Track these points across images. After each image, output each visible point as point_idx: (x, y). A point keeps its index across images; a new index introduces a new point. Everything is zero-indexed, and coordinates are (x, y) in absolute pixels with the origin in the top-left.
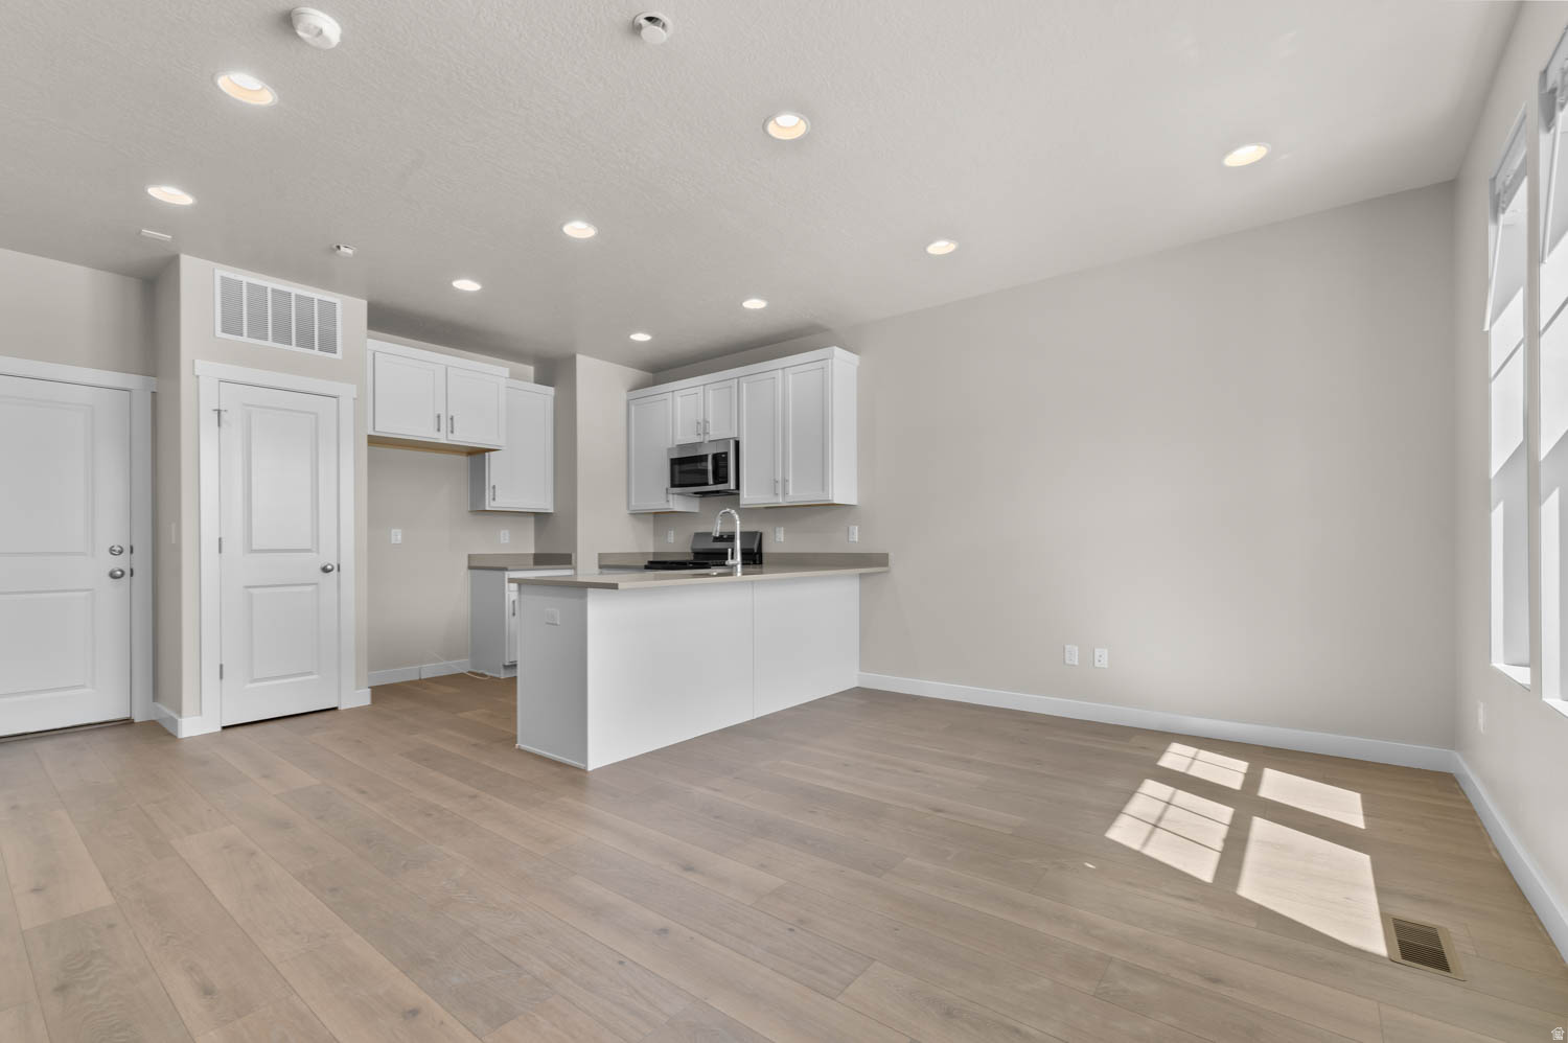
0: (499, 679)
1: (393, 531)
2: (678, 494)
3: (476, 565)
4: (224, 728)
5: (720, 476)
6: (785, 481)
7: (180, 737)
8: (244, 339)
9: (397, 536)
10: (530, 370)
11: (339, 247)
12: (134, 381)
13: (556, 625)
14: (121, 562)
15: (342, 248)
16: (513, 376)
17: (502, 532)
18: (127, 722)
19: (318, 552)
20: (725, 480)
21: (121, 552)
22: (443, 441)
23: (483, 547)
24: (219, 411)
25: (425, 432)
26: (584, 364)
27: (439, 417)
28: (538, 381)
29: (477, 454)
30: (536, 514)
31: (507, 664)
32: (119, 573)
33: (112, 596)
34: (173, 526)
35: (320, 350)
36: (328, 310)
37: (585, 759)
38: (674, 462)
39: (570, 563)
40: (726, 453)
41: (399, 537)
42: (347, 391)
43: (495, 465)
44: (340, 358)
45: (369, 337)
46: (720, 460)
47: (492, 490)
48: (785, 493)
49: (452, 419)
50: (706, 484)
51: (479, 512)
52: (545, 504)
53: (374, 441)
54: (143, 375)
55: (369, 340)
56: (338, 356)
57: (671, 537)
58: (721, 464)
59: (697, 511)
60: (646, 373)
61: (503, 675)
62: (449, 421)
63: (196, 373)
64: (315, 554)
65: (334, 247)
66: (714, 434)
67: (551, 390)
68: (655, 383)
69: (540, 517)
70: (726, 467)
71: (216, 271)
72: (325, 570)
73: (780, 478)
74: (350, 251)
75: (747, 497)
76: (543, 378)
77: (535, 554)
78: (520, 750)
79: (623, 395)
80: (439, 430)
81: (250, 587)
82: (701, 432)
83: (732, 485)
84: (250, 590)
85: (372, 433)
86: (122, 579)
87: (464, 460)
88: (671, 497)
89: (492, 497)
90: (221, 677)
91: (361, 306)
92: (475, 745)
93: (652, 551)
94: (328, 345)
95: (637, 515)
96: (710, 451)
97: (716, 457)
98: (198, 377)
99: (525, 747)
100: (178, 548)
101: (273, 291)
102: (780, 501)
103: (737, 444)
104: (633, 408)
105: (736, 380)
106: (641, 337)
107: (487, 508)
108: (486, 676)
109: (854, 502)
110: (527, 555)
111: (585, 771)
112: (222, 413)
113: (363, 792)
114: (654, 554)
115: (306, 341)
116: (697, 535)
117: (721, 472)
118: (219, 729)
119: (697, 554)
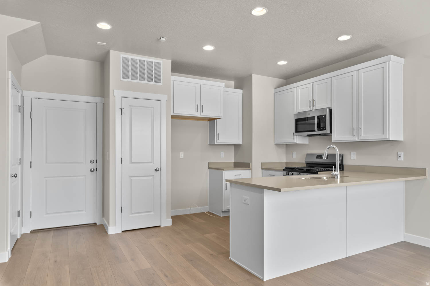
0: (220, 217)
1: (181, 153)
2: (299, 135)
3: (212, 167)
4: (122, 231)
5: (321, 126)
6: (359, 129)
7: (109, 234)
8: (130, 80)
9: (182, 155)
10: (232, 83)
11: (160, 38)
12: (98, 100)
13: (248, 205)
14: (93, 166)
15: (162, 39)
16: (226, 86)
17: (221, 153)
18: (95, 225)
19: (154, 163)
20: (324, 128)
21: (93, 162)
22: (199, 116)
23: (214, 159)
24: (122, 109)
25: (192, 112)
26: (256, 79)
27: (197, 106)
28: (237, 87)
29: (212, 121)
30: (235, 145)
31: (223, 211)
32: (93, 170)
33: (90, 178)
34: (108, 153)
35: (155, 82)
36: (158, 65)
37: (262, 274)
38: (297, 121)
39: (249, 167)
40: (325, 116)
41: (183, 156)
42: (164, 98)
43: (219, 125)
44: (162, 85)
45: (172, 75)
46: (321, 119)
47: (217, 135)
48: (359, 135)
49: (202, 106)
50: (315, 131)
51: (212, 144)
52: (239, 141)
53: (173, 117)
54: (100, 97)
55: (172, 76)
56: (161, 84)
57: (294, 155)
58: (322, 120)
59: (308, 143)
60: (283, 80)
61: (222, 215)
62: (201, 107)
63: (114, 95)
64: (153, 164)
65: (159, 38)
66: (318, 106)
67: (241, 91)
68: (287, 84)
69: (237, 147)
70: (325, 122)
71: (121, 55)
72: (156, 170)
73: (355, 127)
74: (164, 39)
75: (336, 137)
76: (238, 86)
77: (234, 162)
78: (231, 261)
79: (273, 91)
80: (197, 111)
81: (131, 177)
82: (311, 105)
83: (328, 131)
84: (131, 178)
85: (173, 114)
86: (94, 172)
87: (206, 123)
88: (295, 137)
89: (217, 138)
90: (122, 212)
91: (169, 62)
92: (212, 255)
93: (285, 161)
94: (158, 80)
95: (279, 145)
96: (316, 115)
97: (318, 117)
98: (115, 96)
99: (233, 259)
100: (109, 161)
101: (139, 60)
102: (356, 139)
103: (331, 111)
104: (277, 96)
105: (330, 79)
106: (282, 63)
107: (216, 143)
108: (215, 215)
109: (401, 139)
110: (231, 163)
111: (262, 280)
112: (123, 109)
113: (167, 276)
114: (287, 163)
115: (150, 79)
116: (308, 154)
117: (322, 125)
118: (121, 232)
119: (308, 164)
